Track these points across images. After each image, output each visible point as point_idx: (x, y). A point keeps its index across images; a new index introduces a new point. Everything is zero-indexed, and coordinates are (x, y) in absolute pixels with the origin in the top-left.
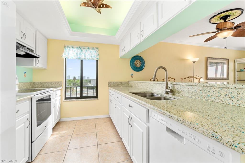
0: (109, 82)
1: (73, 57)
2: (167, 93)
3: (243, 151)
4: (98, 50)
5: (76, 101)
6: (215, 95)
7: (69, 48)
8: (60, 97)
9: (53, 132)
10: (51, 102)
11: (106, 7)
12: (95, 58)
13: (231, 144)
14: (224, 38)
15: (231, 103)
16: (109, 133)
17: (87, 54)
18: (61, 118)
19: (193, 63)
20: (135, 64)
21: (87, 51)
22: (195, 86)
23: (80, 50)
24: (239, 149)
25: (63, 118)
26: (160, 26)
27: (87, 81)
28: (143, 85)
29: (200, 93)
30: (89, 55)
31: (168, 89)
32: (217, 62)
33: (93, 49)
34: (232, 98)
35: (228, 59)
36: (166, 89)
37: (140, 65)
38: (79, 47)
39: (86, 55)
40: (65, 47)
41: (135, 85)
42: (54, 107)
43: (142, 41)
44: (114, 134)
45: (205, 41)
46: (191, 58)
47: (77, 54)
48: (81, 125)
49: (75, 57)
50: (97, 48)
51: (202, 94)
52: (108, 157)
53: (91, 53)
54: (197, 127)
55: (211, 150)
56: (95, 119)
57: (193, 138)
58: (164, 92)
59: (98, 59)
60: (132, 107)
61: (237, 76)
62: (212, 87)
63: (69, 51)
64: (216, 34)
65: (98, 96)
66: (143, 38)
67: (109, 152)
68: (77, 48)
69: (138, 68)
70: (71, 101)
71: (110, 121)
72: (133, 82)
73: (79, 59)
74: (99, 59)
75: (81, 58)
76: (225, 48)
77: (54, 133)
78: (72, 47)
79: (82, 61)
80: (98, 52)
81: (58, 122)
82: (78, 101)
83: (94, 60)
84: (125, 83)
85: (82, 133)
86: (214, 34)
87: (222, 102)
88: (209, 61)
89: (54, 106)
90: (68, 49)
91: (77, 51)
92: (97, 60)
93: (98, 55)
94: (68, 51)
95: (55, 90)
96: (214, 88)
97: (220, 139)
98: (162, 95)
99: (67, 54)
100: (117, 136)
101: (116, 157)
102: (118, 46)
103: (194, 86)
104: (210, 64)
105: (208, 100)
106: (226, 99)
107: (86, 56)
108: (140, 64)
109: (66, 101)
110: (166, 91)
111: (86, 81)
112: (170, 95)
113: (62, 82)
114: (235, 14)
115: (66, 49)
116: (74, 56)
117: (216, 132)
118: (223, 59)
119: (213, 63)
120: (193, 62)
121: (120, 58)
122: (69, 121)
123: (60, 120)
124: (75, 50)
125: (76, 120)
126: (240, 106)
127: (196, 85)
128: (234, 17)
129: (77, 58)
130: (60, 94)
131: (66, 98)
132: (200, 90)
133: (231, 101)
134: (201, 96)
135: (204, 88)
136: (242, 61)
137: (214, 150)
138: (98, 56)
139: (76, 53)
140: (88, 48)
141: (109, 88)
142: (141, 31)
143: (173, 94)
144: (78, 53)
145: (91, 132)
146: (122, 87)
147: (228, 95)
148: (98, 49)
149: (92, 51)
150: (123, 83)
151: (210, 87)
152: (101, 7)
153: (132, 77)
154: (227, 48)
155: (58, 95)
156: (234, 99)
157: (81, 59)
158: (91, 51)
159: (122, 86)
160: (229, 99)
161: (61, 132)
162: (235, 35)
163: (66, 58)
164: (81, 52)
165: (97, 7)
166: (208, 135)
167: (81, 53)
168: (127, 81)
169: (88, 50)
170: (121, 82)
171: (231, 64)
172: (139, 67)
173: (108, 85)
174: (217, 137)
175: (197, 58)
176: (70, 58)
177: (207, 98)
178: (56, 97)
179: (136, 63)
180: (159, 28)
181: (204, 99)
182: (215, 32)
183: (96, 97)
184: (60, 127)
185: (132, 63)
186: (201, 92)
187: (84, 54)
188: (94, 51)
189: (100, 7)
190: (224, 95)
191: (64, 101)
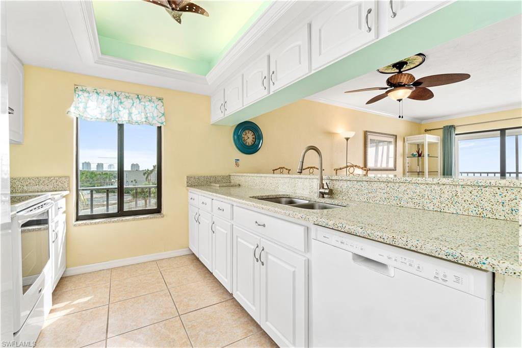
0: (187, 177)
1: (99, 116)
2: (322, 195)
3: (493, 268)
4: (162, 104)
5: (110, 222)
6: (406, 197)
7: (86, 94)
8: (65, 215)
9: (53, 304)
10: (48, 229)
11: (196, 11)
12: (154, 122)
13: (476, 261)
14: (398, 100)
15: (431, 208)
16: (198, 287)
17: (134, 110)
18: (66, 268)
19: (346, 140)
20: (243, 138)
21: (135, 104)
22: (374, 183)
23: (115, 101)
24: (488, 266)
25: (72, 268)
26: (314, 70)
27: (107, 174)
28: (266, 182)
29: (382, 194)
30: (139, 113)
31: (323, 188)
32: (378, 139)
33: (150, 101)
34: (433, 200)
35: (396, 136)
36: (320, 189)
37: (253, 141)
38: (115, 93)
39: (131, 113)
40: (75, 91)
41: (246, 182)
42: (54, 242)
43: (271, 93)
44: (210, 288)
45: (367, 103)
46: (342, 131)
47: (109, 109)
48: (125, 279)
49: (104, 118)
50: (160, 100)
51: (386, 195)
52: (210, 335)
53: (145, 108)
54: (420, 244)
55: (441, 276)
56: (155, 261)
57: (408, 264)
58: (317, 194)
59: (162, 123)
60: (264, 225)
61: (407, 165)
62: (402, 182)
63: (88, 100)
64: (387, 92)
65: (161, 208)
66: (273, 89)
67: (209, 326)
68: (109, 95)
69: (249, 147)
70: (95, 223)
71: (193, 262)
72: (242, 176)
73: (113, 121)
74: (164, 124)
75: (120, 119)
76: (400, 117)
77: (56, 306)
78: (97, 92)
79: (121, 127)
80: (163, 107)
81: (62, 278)
82: (113, 222)
83: (152, 125)
84: (223, 177)
85: (134, 296)
86: (384, 92)
87: (417, 207)
88: (370, 137)
89: (54, 240)
90: (84, 97)
91: (109, 101)
92: (158, 127)
93: (163, 114)
94: (83, 101)
95: (56, 197)
96: (406, 184)
97: (460, 257)
98: (312, 200)
99: (81, 109)
100: (217, 290)
101: (226, 332)
102: (208, 98)
103: (371, 181)
104: (371, 143)
105: (396, 205)
106: (423, 202)
107: (133, 115)
108: (253, 138)
109: (80, 225)
110: (320, 192)
111: (105, 174)
112: (326, 201)
113: (68, 177)
114: (415, 61)
115: (79, 95)
116: (100, 114)
117: (452, 249)
118: (389, 135)
119: (375, 141)
120: (345, 138)
121: (212, 125)
122: (90, 273)
123: (65, 272)
124: (103, 100)
125: (108, 269)
126: (444, 211)
127: (376, 180)
128: (412, 66)
129: (111, 119)
130: (64, 209)
131: (78, 218)
132: (383, 188)
133: (432, 204)
134: (384, 199)
135: (389, 185)
136: (415, 140)
137: (445, 276)
138: (163, 117)
139: (105, 107)
140: (138, 98)
141: (188, 190)
142: (271, 73)
143: (331, 198)
144: (113, 108)
145: (155, 291)
146: (219, 187)
147: (426, 195)
148: (162, 102)
149: (148, 105)
150: (220, 179)
151: (400, 182)
152: (187, 9)
153: (237, 165)
154: (402, 117)
155: (62, 210)
156: (435, 201)
157: (121, 123)
158: (145, 105)
159: (218, 185)
160: (428, 201)
161: (75, 302)
162: (413, 97)
163: (77, 118)
164: (120, 106)
165: (178, 9)
166: (439, 254)
167: (121, 109)
168: (228, 174)
169: (138, 102)
170: (215, 177)
171: (400, 144)
172: (250, 144)
173: (187, 183)
174: (455, 255)
175: (352, 130)
176: (89, 119)
177: (394, 202)
178: (56, 215)
179: (246, 138)
180: (313, 72)
181: (389, 204)
182: (386, 88)
183: (158, 210)
184: (69, 288)
185: (238, 136)
186: (384, 191)
187: (127, 111)
188: (153, 105)
189: (183, 9)
190: (421, 195)
191: (75, 225)
